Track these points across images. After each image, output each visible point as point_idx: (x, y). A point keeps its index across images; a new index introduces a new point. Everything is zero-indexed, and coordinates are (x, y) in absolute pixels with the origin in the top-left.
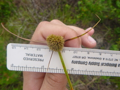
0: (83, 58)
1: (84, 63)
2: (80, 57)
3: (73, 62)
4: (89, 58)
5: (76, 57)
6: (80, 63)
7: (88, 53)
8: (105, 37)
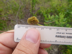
0: (63, 33)
1: (63, 37)
2: (61, 33)
3: (56, 36)
4: (66, 33)
5: (58, 33)
6: (61, 37)
7: (66, 30)
8: (59, 48)
